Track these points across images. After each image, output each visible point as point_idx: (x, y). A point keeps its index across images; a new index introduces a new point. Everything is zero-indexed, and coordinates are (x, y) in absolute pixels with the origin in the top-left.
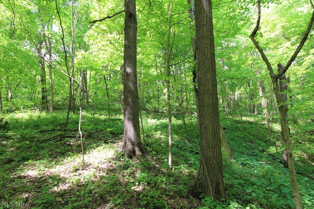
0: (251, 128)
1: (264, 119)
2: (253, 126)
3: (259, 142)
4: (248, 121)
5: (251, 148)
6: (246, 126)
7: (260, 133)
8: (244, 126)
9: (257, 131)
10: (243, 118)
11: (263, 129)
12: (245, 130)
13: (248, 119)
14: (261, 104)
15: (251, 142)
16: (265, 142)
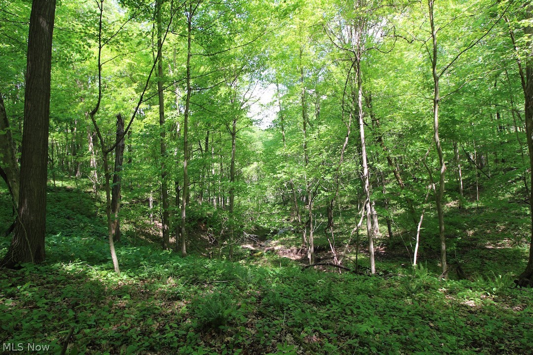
0: (70, 197)
1: (91, 185)
2: (72, 195)
3: (80, 217)
4: (65, 188)
5: (69, 226)
6: (62, 195)
7: (83, 205)
8: (58, 196)
9: (78, 202)
10: (56, 182)
11: (88, 200)
12: (59, 201)
13: (65, 184)
14: (88, 163)
15: (68, 218)
16: (89, 217)
